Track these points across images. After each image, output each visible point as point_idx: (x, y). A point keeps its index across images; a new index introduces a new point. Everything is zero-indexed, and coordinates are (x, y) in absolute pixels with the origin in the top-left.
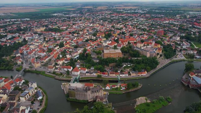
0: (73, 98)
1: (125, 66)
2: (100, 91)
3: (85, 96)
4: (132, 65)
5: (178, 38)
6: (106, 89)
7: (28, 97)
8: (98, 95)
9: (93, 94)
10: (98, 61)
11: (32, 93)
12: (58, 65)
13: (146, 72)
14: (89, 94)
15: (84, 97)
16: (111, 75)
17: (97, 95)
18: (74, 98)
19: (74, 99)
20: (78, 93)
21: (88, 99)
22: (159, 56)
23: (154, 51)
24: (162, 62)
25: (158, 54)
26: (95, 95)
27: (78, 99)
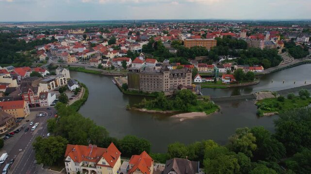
0: (135, 89)
1: (223, 60)
2: (187, 74)
3: (159, 82)
4: (235, 58)
5: (306, 38)
6: (195, 81)
7: (53, 87)
8: (182, 83)
9: (173, 80)
10: (176, 51)
11: (62, 84)
12: (107, 58)
13: (263, 68)
14: (167, 78)
15: (156, 85)
16: (201, 69)
17: (180, 83)
18: (138, 90)
19: (137, 92)
20: (147, 77)
21: (164, 90)
22: (280, 50)
23: (272, 42)
24: (287, 59)
25: (278, 48)
26: (177, 83)
27: (144, 91)
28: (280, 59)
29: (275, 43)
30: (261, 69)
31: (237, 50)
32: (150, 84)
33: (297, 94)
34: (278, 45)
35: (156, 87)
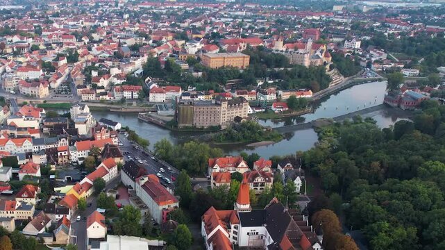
0: (187, 125)
1: (261, 83)
3: (216, 114)
4: (277, 81)
5: (357, 43)
8: (238, 114)
12: (101, 88)
14: (224, 109)
18: (191, 125)
19: (189, 127)
21: (221, 124)
22: (328, 67)
23: (317, 55)
24: (338, 79)
25: (325, 64)
26: (234, 114)
27: (198, 126)
28: (329, 79)
29: (321, 57)
30: (310, 94)
31: (276, 69)
32: (205, 118)
33: (351, 120)
34: (324, 60)
35: (212, 121)
